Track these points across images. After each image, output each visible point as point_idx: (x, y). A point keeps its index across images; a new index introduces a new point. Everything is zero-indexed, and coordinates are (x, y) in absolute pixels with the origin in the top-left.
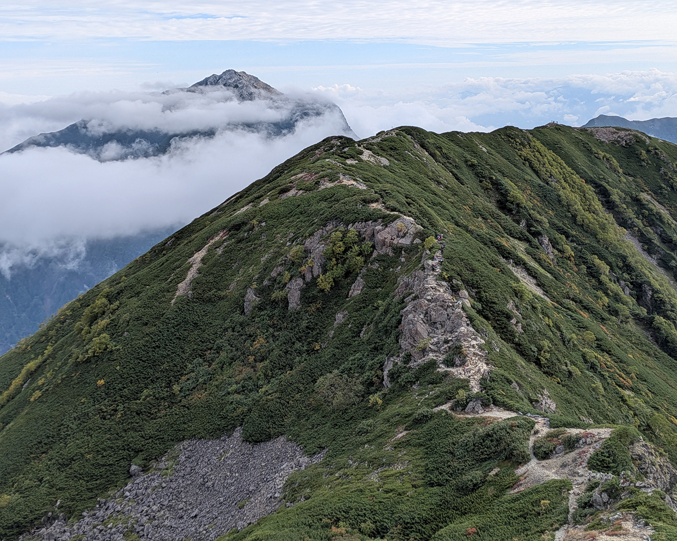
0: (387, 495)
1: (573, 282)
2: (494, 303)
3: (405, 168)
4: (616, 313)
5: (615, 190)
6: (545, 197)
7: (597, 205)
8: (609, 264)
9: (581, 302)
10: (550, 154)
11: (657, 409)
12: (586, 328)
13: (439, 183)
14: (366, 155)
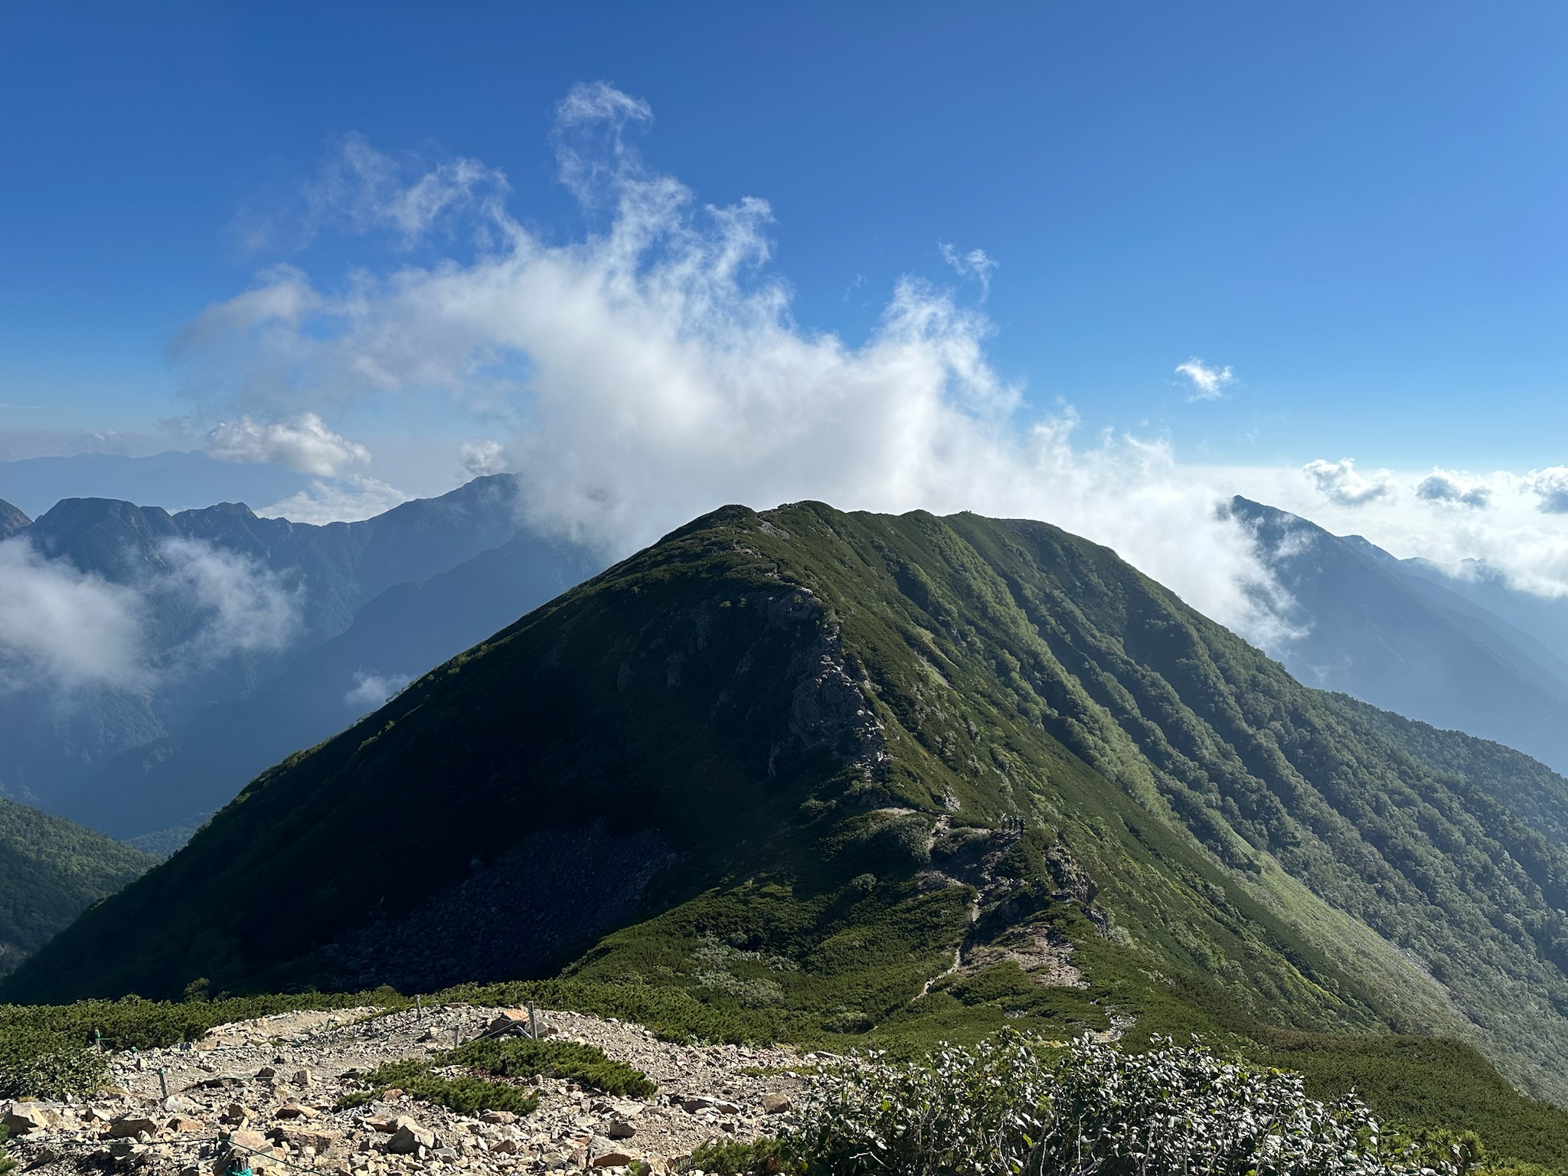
0: (764, 900)
1: (981, 676)
2: (897, 686)
3: (807, 543)
4: (1025, 712)
5: (1028, 586)
6: (955, 586)
7: (1010, 599)
8: (1019, 659)
9: (990, 696)
10: (961, 543)
11: (1069, 817)
12: (994, 724)
13: (843, 563)
14: (765, 528)
